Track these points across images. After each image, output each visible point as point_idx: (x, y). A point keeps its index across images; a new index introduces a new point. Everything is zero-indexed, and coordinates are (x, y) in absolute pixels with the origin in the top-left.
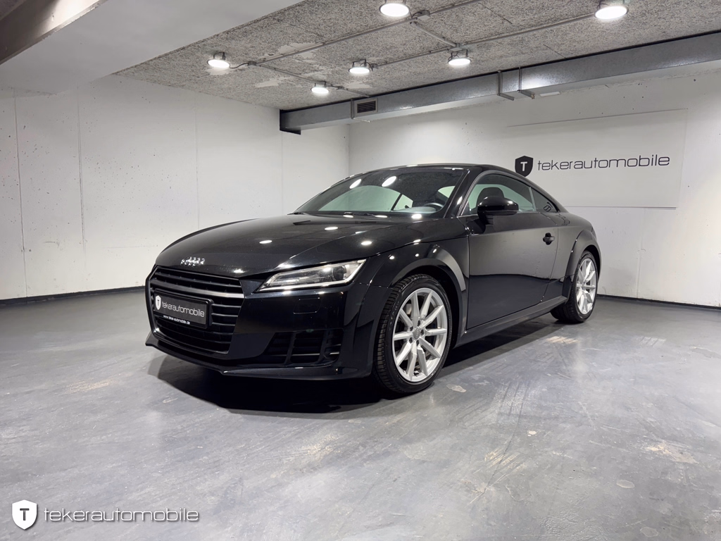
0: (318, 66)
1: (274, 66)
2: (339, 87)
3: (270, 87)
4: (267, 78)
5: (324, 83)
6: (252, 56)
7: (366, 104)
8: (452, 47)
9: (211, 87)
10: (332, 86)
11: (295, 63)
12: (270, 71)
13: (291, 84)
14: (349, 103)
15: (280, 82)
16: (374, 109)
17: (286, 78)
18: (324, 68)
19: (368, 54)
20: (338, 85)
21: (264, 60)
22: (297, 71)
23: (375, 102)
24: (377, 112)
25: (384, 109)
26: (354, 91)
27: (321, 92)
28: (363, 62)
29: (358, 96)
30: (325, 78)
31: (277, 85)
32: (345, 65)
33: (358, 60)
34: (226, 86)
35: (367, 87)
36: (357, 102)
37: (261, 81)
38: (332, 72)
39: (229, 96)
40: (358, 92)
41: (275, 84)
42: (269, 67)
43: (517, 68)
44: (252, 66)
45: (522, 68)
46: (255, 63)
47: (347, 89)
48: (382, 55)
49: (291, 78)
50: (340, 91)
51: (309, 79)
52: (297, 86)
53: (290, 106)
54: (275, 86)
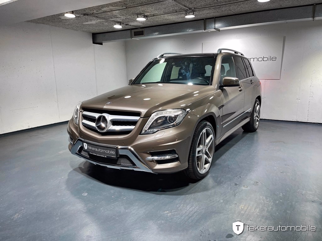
0: (119, 16)
1: (97, 16)
2: (126, 25)
3: (90, 24)
4: (91, 20)
5: (120, 23)
7: (139, 31)
8: (187, 10)
10: (123, 24)
11: (108, 15)
12: (94, 18)
13: (103, 23)
14: (129, 31)
15: (97, 22)
16: (143, 34)
17: (101, 21)
18: (122, 17)
21: (93, 14)
22: (108, 18)
23: (143, 31)
24: (145, 36)
25: (148, 34)
26: (133, 26)
27: (118, 27)
28: (143, 15)
29: (134, 27)
30: (121, 21)
33: (141, 14)
34: (68, 23)
35: (141, 24)
36: (133, 31)
37: (87, 21)
38: (126, 18)
39: (67, 27)
41: (95, 23)
43: (213, 18)
45: (216, 17)
46: (87, 15)
47: (130, 25)
49: (104, 20)
50: (127, 26)
51: (112, 21)
52: (105, 24)
53: (98, 32)
54: (94, 23)
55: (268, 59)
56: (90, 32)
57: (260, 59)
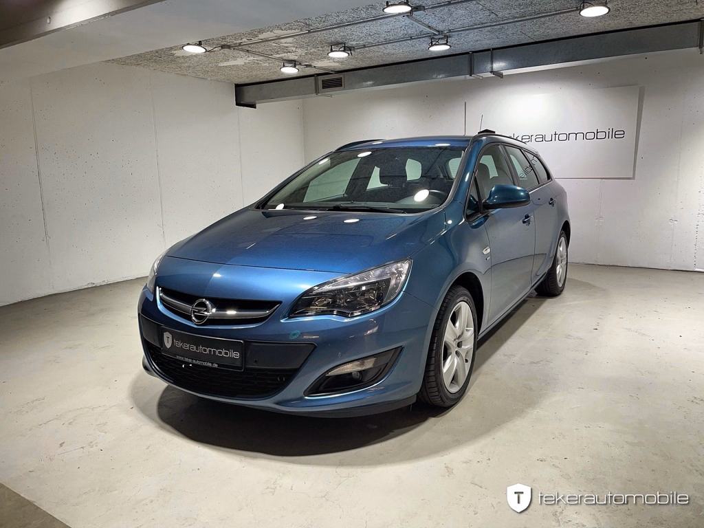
0: (294, 49)
1: (248, 49)
2: (307, 66)
3: (233, 66)
4: (235, 58)
5: (294, 63)
6: (229, 41)
7: (331, 81)
8: (434, 35)
9: (170, 66)
10: (300, 64)
11: (271, 46)
12: (241, 52)
13: (258, 63)
14: (313, 78)
15: (247, 62)
16: (341, 85)
17: (255, 58)
18: (299, 51)
20: (307, 64)
21: (240, 45)
22: (270, 53)
23: (340, 79)
24: (344, 89)
25: (351, 87)
26: (321, 68)
27: (290, 71)
28: (343, 46)
29: (323, 71)
30: (296, 58)
31: (243, 64)
32: (322, 47)
33: (337, 44)
34: (187, 64)
35: (337, 64)
36: (321, 78)
37: (227, 61)
38: (306, 54)
39: (186, 73)
40: (324, 69)
42: (242, 50)
43: (489, 50)
44: (226, 51)
45: (493, 49)
46: (229, 47)
47: (315, 67)
48: (363, 40)
49: (261, 58)
50: (308, 68)
51: (279, 59)
52: (263, 65)
53: (248, 81)
54: (241, 64)
55: (607, 135)
56: (231, 83)
57: (590, 136)
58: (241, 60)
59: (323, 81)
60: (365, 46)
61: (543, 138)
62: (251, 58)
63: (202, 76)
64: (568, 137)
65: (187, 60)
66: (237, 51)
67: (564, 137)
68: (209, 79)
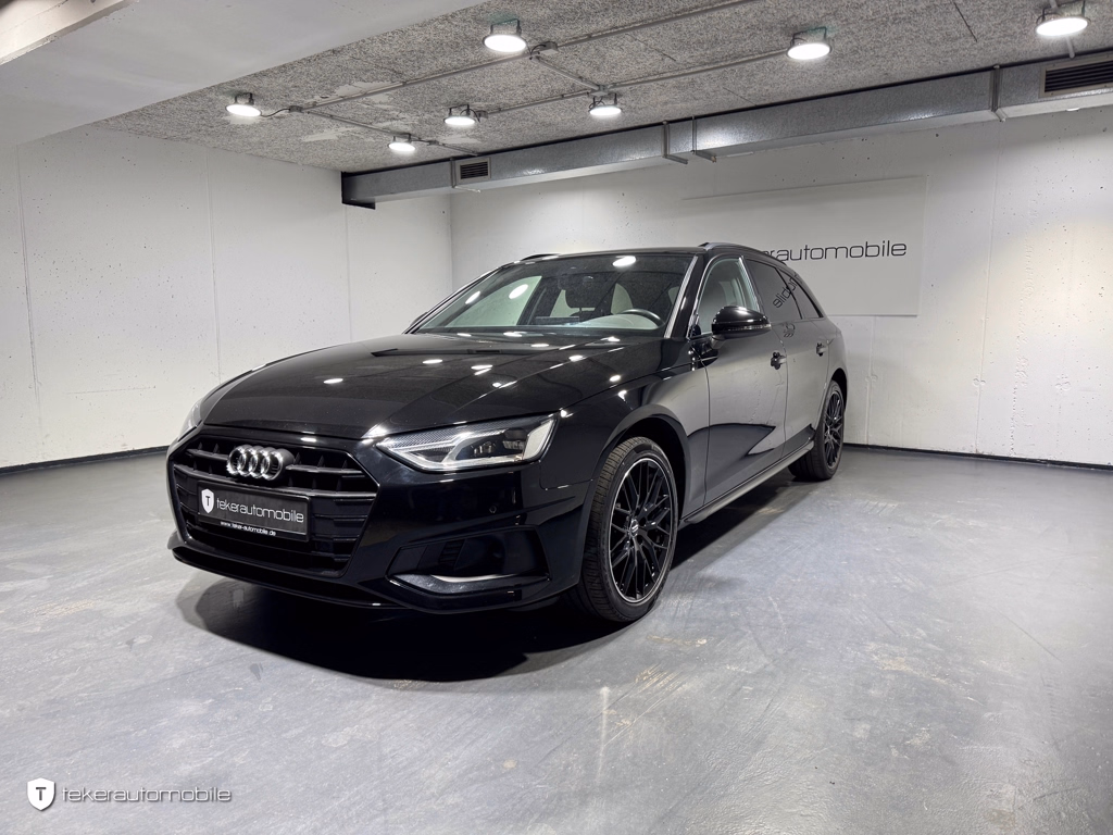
0: (397, 113)
1: (329, 112)
2: (431, 142)
3: (324, 141)
4: (320, 128)
5: (409, 137)
6: (295, 99)
7: (473, 166)
8: (593, 91)
9: (233, 141)
10: (420, 140)
11: (362, 109)
12: (324, 119)
13: (358, 138)
14: (448, 163)
15: (341, 134)
16: (486, 174)
17: (349, 129)
18: (406, 116)
19: (472, 97)
20: (430, 139)
21: (315, 105)
22: (365, 120)
23: (485, 164)
24: (491, 179)
25: (500, 174)
26: (454, 147)
27: (403, 149)
28: (465, 108)
29: (460, 153)
30: (409, 129)
31: (336, 138)
32: (438, 112)
33: (458, 106)
34: (255, 139)
35: (473, 141)
36: (459, 163)
37: (310, 132)
38: (420, 121)
39: (261, 154)
40: (460, 149)
41: (333, 137)
42: (323, 115)
43: (690, 119)
44: (295, 113)
45: (697, 118)
46: (300, 109)
47: (444, 145)
48: (493, 100)
49: (357, 129)
50: (433, 146)
51: (384, 130)
52: (366, 140)
53: (358, 168)
54: (333, 140)
55: (881, 251)
56: (335, 170)
57: (857, 252)
58: (331, 133)
59: (462, 168)
60: (500, 110)
61: (789, 254)
62: (343, 129)
63: (286, 158)
64: (824, 255)
65: (251, 131)
66: (316, 118)
67: (817, 254)
68: (300, 163)
